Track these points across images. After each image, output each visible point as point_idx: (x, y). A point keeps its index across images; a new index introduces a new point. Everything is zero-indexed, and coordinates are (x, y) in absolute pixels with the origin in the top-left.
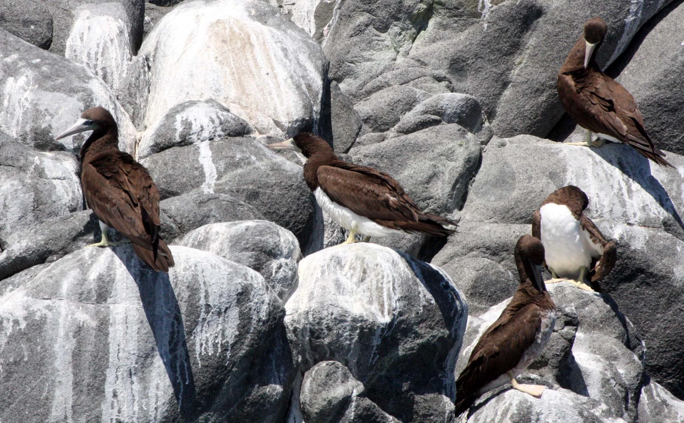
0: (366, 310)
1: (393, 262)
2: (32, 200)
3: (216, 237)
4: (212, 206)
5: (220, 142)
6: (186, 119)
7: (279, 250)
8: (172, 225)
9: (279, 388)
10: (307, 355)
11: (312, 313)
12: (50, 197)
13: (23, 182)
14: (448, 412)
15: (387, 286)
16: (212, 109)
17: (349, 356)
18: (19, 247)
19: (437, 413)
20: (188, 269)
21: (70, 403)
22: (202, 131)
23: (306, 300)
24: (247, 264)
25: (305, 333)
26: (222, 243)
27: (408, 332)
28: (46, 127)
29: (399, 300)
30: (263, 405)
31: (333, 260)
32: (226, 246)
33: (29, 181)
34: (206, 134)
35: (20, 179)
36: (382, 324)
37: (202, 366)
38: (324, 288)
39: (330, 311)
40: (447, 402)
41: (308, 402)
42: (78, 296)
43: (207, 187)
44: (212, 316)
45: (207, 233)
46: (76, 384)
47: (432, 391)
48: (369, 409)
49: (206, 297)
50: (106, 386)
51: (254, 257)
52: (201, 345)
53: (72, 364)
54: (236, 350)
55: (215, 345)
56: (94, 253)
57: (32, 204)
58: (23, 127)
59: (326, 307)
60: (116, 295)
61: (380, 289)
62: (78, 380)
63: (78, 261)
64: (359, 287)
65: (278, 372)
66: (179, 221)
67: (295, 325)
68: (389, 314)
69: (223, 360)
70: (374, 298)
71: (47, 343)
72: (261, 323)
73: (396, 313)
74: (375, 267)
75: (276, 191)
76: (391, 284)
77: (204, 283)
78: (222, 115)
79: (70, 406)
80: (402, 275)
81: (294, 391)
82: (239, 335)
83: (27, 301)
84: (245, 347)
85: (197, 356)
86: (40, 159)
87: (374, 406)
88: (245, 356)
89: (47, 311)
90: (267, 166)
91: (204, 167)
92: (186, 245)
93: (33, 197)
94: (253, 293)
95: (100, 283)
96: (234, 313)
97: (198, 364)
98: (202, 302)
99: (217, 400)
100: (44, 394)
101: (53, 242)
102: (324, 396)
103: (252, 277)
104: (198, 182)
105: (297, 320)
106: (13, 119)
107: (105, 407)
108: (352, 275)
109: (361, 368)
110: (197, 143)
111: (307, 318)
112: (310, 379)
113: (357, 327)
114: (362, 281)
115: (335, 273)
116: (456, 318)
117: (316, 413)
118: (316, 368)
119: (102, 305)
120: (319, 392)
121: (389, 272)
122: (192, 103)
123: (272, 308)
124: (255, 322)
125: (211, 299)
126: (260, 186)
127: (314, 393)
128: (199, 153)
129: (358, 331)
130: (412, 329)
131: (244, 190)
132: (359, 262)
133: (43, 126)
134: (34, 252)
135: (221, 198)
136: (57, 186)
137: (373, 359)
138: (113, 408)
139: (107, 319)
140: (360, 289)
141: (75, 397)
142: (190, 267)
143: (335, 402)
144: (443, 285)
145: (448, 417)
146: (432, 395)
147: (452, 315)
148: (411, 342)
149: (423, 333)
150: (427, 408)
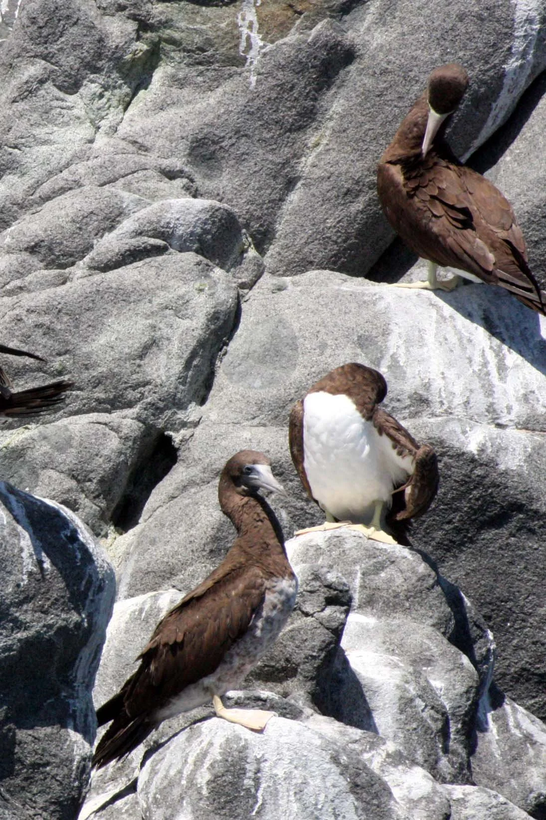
14: (77, 758)
19: (58, 761)
40: (75, 742)
47: (48, 722)
116: (90, 594)
130: (8, 615)
144: (66, 536)
145: (78, 768)
146: (49, 730)
147: (82, 589)
148: (7, 636)
149: (28, 620)
150: (40, 752)
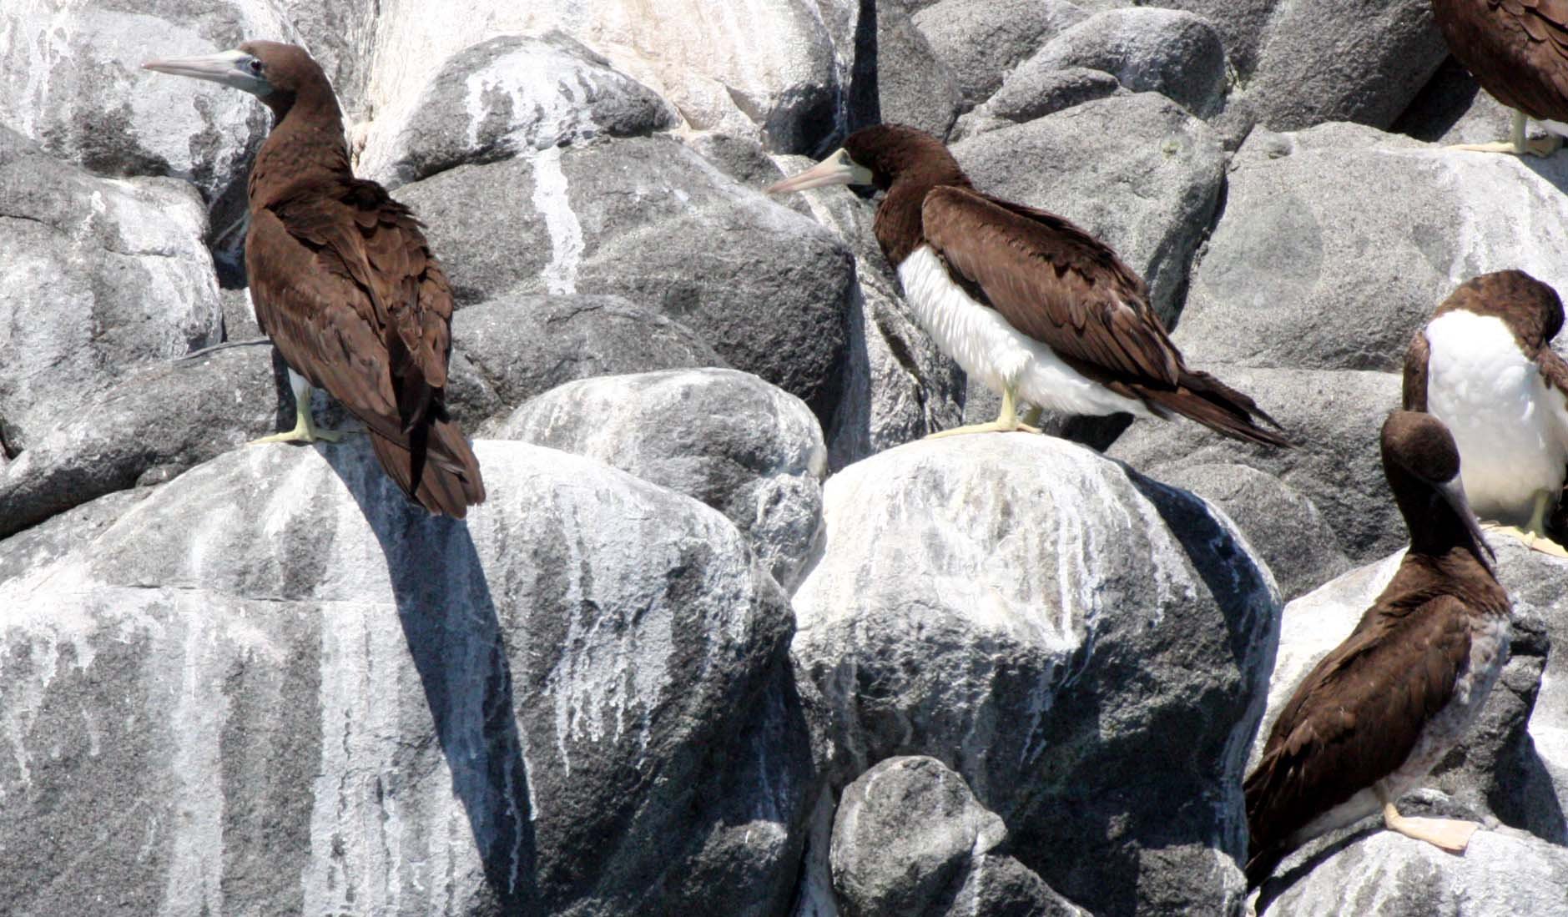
0: (1013, 615)
1: (1083, 482)
2: (89, 312)
3: (604, 417)
4: (585, 329)
5: (589, 152)
6: (496, 88)
7: (773, 453)
8: (478, 381)
9: (777, 832)
10: (850, 739)
11: (864, 624)
12: (136, 304)
13: (64, 261)
14: (1229, 894)
15: (1068, 551)
16: (566, 61)
17: (965, 742)
18: (63, 443)
19: (1199, 898)
20: (536, 505)
21: (217, 872)
22: (538, 120)
23: (847, 588)
24: (690, 489)
25: (843, 678)
26: (618, 433)
27: (1127, 676)
28: (117, 111)
29: (1101, 588)
30: (736, 877)
31: (921, 479)
32: (631, 440)
33: (81, 261)
34: (550, 130)
35: (55, 256)
36: (1058, 656)
37: (574, 770)
38: (897, 556)
39: (916, 618)
40: (1225, 869)
41: (852, 869)
42: (235, 578)
43: (556, 275)
44: (600, 635)
45: (578, 404)
46: (232, 820)
47: (1185, 838)
48: (1021, 887)
49: (585, 581)
50: (313, 827)
51: (706, 470)
52: (571, 714)
53: (219, 766)
54: (663, 727)
55: (608, 714)
56: (276, 460)
57: (89, 324)
58: (54, 110)
59: (904, 608)
60: (341, 576)
61: (1048, 559)
62: (237, 809)
63: (232, 482)
64: (991, 552)
65: (775, 784)
66: (497, 371)
67: (818, 657)
68: (1074, 628)
69: (630, 753)
70: (1034, 582)
71: (152, 707)
72: (732, 654)
73: (1093, 624)
74: (1035, 499)
75: (746, 288)
76: (1079, 543)
77: (580, 543)
78: (593, 76)
79: (217, 879)
80: (1109, 520)
81: (813, 838)
82: (673, 685)
83: (94, 592)
84: (688, 719)
85: (560, 743)
86: (105, 200)
87: (1034, 880)
88: (690, 744)
89: (151, 619)
90: (718, 217)
91: (548, 219)
92: (518, 436)
93: (91, 303)
94: (709, 571)
95: (295, 544)
96: (660, 625)
97: (562, 765)
98: (574, 595)
99: (613, 864)
100: (146, 849)
101: (157, 429)
102: (898, 853)
103: (707, 526)
104: (532, 263)
105: (822, 643)
106: (23, 88)
107: (310, 883)
108: (973, 520)
109: (998, 774)
110: (527, 154)
111: (850, 639)
112: (859, 806)
113: (989, 664)
114: (1000, 536)
115: (926, 513)
116: (1252, 637)
117: (876, 899)
118: (875, 775)
119: (301, 604)
120: (885, 842)
121: (1074, 510)
122: (510, 44)
123: (760, 612)
124: (716, 649)
125: (597, 586)
126: (700, 272)
127: (872, 845)
128: (532, 182)
129: (991, 675)
130: (1136, 669)
131: (657, 284)
132: (990, 484)
133: (110, 107)
134: (105, 455)
135: (607, 309)
136: (154, 275)
137: (1031, 750)
138: (332, 887)
139: (315, 642)
140: (994, 559)
141: (231, 856)
142: (541, 499)
143: (927, 869)
144: (1217, 547)
145: (1229, 909)
146: (1187, 850)
147: (1242, 630)
148: (1133, 704)
149: (1164, 678)
150: (1175, 884)
